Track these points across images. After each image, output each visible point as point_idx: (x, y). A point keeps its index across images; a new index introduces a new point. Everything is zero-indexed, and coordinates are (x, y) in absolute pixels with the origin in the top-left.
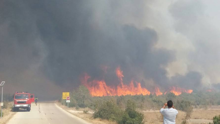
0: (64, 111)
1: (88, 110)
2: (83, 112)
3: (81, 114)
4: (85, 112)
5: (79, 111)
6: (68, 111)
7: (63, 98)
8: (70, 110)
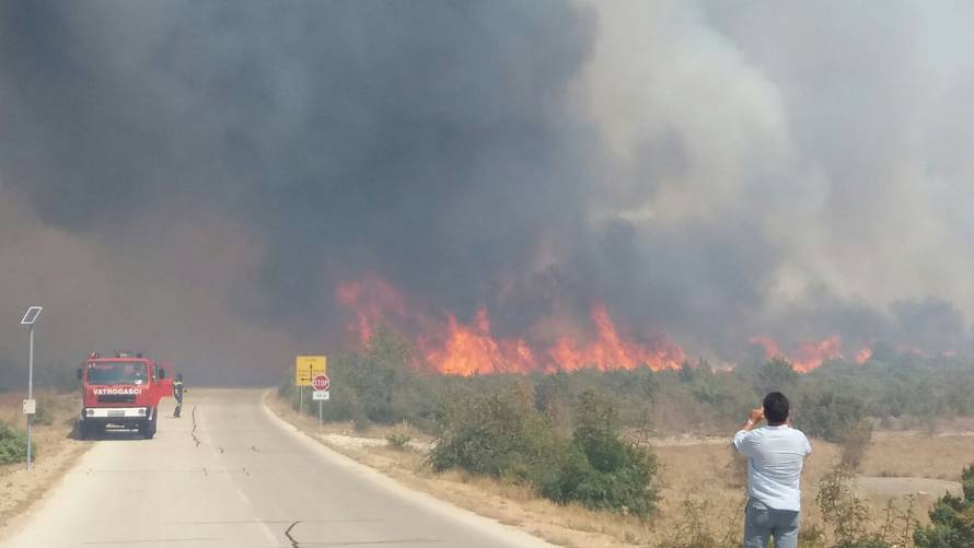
0: (302, 437)
1: (407, 436)
2: (385, 442)
3: (378, 450)
4: (397, 445)
5: (367, 441)
6: (320, 441)
7: (299, 383)
8: (328, 433)
